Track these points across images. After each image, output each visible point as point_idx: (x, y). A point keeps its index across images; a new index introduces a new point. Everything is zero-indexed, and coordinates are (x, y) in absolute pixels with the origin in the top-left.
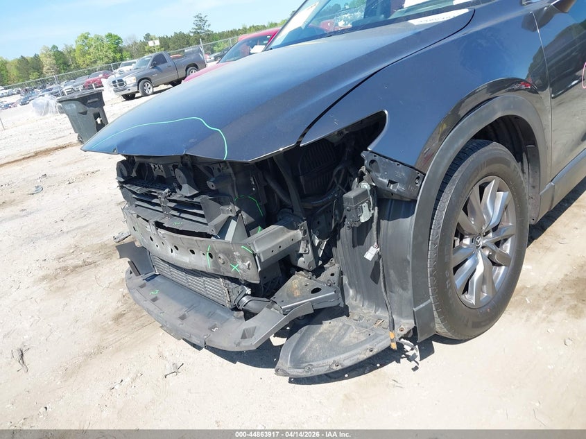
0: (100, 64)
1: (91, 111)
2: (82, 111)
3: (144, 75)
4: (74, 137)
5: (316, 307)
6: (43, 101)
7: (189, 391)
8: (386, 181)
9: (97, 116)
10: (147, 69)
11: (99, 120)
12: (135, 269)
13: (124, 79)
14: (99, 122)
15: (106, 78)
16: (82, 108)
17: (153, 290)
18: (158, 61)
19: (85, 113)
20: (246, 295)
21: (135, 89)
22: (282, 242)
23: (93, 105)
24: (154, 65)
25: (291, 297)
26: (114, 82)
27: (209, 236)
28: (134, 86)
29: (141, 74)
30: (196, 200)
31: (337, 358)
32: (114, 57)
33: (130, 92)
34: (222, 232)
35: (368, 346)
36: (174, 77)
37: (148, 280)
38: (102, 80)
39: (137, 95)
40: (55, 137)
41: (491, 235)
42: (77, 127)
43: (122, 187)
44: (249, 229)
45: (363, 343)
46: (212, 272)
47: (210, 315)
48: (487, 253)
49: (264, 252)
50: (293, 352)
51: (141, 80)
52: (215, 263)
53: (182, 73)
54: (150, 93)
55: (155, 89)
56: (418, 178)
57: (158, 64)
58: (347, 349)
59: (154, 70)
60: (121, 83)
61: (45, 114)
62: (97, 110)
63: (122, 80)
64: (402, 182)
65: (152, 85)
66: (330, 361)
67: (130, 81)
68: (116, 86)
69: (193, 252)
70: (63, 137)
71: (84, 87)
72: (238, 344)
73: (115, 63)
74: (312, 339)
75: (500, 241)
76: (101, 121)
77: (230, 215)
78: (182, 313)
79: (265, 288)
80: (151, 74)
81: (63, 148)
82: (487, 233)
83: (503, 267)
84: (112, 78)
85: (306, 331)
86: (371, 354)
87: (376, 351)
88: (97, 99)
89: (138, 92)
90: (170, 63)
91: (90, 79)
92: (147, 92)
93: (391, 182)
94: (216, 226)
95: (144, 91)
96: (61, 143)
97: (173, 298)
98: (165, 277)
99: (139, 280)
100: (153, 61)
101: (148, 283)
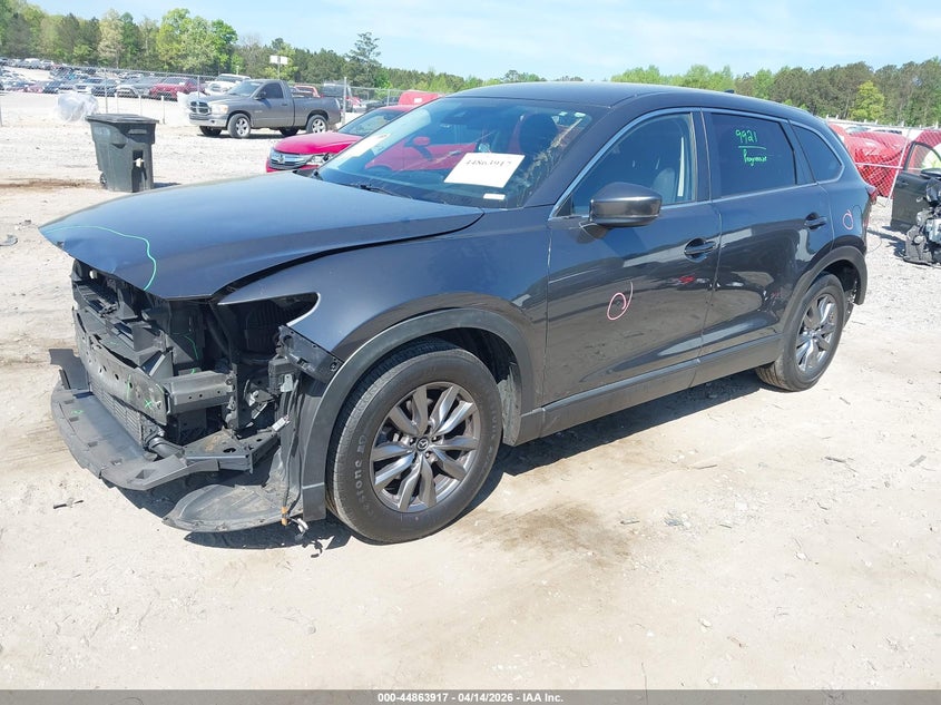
0: (191, 62)
1: (132, 145)
2: (117, 142)
3: (243, 107)
4: (95, 174)
5: (222, 467)
6: (75, 99)
7: (75, 524)
8: (297, 359)
9: (138, 155)
10: (249, 100)
11: (139, 162)
12: (67, 381)
13: (209, 104)
14: (138, 164)
15: (186, 92)
16: (118, 137)
17: (76, 409)
18: (270, 92)
19: (121, 146)
20: (158, 436)
21: (223, 123)
22: (204, 391)
23: (138, 138)
24: (262, 97)
25: (202, 450)
26: (194, 104)
27: (134, 366)
28: (223, 118)
29: (238, 102)
30: (128, 325)
31: (228, 522)
32: (216, 60)
33: (213, 125)
34: (148, 364)
35: (262, 517)
36: (288, 122)
37: (79, 396)
38: (179, 94)
39: (223, 132)
40: (71, 163)
41: (441, 442)
42: (103, 163)
43: (74, 287)
44: (177, 369)
45: (260, 513)
46: (129, 402)
47: (120, 450)
48: (433, 460)
49: (178, 396)
50: (190, 505)
51: (236, 113)
52: (133, 395)
53: (301, 120)
54: (244, 135)
55: (254, 132)
56: (335, 364)
57: (269, 96)
58: (241, 516)
59: (260, 103)
60: (204, 107)
61: (73, 120)
62: (140, 146)
63: (205, 105)
64: (314, 363)
65: (249, 122)
66: (221, 523)
67: (219, 110)
68: (194, 110)
69: (117, 377)
70: (84, 167)
71: (150, 93)
72: (130, 482)
73: (214, 69)
74: (217, 500)
75: (460, 451)
76: (142, 164)
77: (161, 349)
78: (93, 440)
79: (182, 436)
80: (254, 108)
81: (75, 185)
82: (439, 438)
83: (455, 481)
84: (196, 96)
85: (213, 490)
86: (260, 524)
87: (265, 522)
88: (145, 132)
89: (226, 128)
90: (286, 100)
91: (162, 85)
92: (239, 132)
93: (301, 360)
94: (141, 357)
95: (235, 129)
96: (76, 175)
97: (93, 423)
98: (97, 399)
99: (69, 394)
100: (262, 90)
101: (77, 401)
